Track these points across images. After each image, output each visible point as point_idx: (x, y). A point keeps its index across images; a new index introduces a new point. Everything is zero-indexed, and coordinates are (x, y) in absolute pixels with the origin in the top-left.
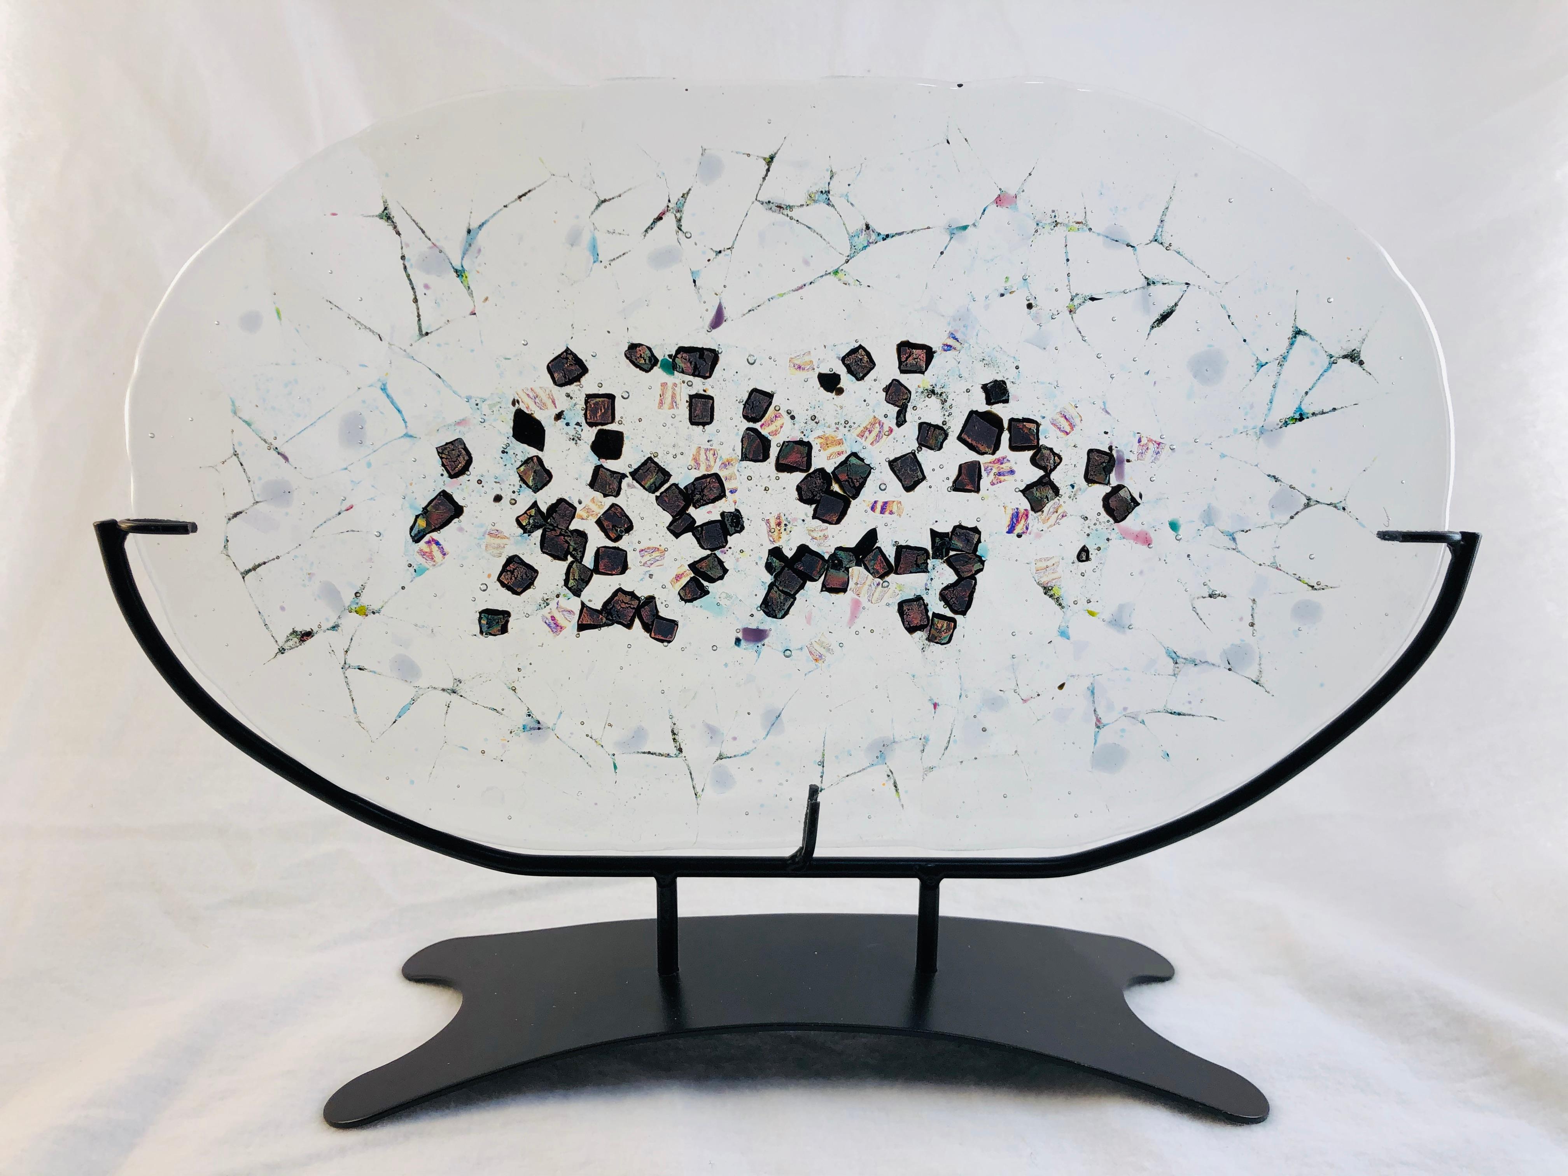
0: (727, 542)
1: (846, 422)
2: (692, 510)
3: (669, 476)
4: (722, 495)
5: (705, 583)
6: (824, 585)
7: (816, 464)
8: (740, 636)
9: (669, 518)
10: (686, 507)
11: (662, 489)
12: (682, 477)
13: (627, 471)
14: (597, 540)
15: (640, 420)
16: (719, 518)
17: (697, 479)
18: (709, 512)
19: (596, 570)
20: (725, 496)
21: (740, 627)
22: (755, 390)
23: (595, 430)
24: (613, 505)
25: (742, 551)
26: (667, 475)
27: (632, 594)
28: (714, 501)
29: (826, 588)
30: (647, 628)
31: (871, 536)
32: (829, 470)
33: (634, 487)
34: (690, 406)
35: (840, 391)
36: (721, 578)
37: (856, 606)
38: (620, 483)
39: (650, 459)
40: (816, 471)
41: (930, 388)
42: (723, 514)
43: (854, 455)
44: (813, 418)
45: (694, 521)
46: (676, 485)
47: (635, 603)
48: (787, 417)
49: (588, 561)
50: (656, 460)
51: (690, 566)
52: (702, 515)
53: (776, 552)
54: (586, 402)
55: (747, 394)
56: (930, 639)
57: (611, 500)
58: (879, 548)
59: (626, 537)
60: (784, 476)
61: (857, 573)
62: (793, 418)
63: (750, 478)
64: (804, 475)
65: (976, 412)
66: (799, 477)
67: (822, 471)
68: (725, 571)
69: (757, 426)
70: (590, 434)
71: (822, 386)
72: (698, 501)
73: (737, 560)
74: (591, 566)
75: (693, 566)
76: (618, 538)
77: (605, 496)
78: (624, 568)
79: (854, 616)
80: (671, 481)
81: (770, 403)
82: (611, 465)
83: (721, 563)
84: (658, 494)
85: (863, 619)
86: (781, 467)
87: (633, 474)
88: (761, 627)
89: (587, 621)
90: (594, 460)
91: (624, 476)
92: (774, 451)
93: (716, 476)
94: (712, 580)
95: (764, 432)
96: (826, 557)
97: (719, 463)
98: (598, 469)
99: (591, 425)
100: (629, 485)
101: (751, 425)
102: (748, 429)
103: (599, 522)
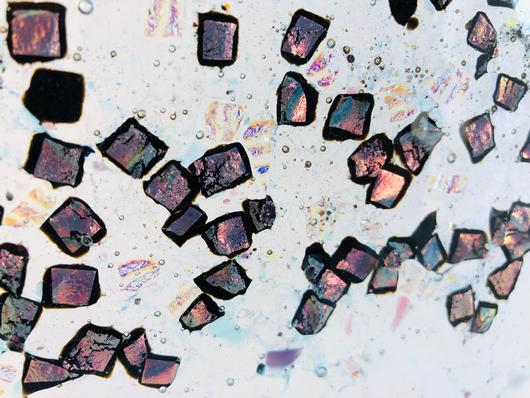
0: (250, 242)
2: (200, 200)
3: (166, 148)
4: (247, 176)
5: (219, 302)
6: (371, 286)
7: (375, 129)
8: (264, 362)
9: (164, 214)
10: (191, 196)
11: (154, 170)
12: (185, 149)
13: (92, 142)
14: (45, 255)
15: (113, 55)
16: (241, 209)
18: (226, 201)
19: (48, 301)
20: (250, 176)
22: (301, 13)
23: (30, 69)
24: (70, 201)
25: (270, 253)
26: (161, 146)
27: (111, 332)
28: (233, 184)
29: (373, 289)
30: (134, 371)
31: (430, 222)
32: (392, 136)
33: (105, 168)
34: (200, 32)
35: (413, 24)
36: (242, 292)
37: (403, 304)
38: (81, 162)
39: (132, 121)
40: (373, 138)
41: (517, 28)
42: (246, 204)
44: (378, 61)
45: (205, 217)
46: (176, 164)
47: (115, 343)
48: (344, 58)
50: (141, 122)
51: (195, 280)
52: (213, 206)
53: (315, 250)
54: (10, 17)
55: (290, 18)
56: (472, 331)
57: (66, 192)
58: (436, 235)
59: (94, 248)
62: (351, 59)
63: (286, 150)
64: (358, 143)
66: (352, 145)
67: (382, 137)
68: (248, 281)
69: (302, 70)
70: (21, 77)
72: (211, 186)
73: (265, 265)
74: (38, 298)
75: (200, 281)
76: (83, 250)
77: (56, 185)
78: (95, 296)
79: (399, 316)
80: (168, 157)
81: (324, 35)
82: (61, 131)
83: (242, 272)
86: (331, 133)
87: (104, 147)
88: (292, 347)
89: (35, 376)
90: (31, 125)
91: (86, 151)
92: (322, 110)
93: (238, 147)
94: (228, 296)
95: (312, 80)
96: (378, 251)
97: (244, 128)
98: (39, 141)
100: (96, 166)
101: (294, 68)
102: (290, 74)
103: (47, 228)
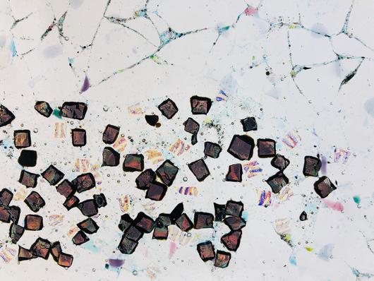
0: (97, 211)
1: (163, 143)
2: (77, 194)
3: (63, 175)
4: (93, 185)
5: (87, 234)
6: (154, 235)
7: (147, 167)
8: (108, 263)
9: (64, 199)
10: (74, 192)
11: (60, 183)
12: (70, 176)
13: (39, 173)
14: (26, 211)
15: (45, 144)
16: (93, 198)
17: (79, 177)
18: (87, 195)
19: (26, 228)
20: (95, 186)
21: (108, 258)
22: (109, 126)
23: (20, 150)
24: (33, 192)
25: (106, 217)
26: (61, 175)
27: (47, 241)
28: (89, 189)
29: (155, 237)
30: (56, 259)
31: (180, 207)
32: (154, 170)
33: (44, 181)
34: (73, 135)
35: (159, 125)
36: (95, 232)
37: (173, 246)
38: (36, 180)
39: (52, 166)
40: (147, 170)
41: (210, 122)
42: (94, 196)
43: (168, 161)
44: (144, 141)
45: (78, 200)
46: (66, 180)
47: (48, 246)
48: (129, 141)
49: (21, 223)
50: (55, 166)
51: (77, 225)
52: (83, 196)
53: (126, 217)
54: (15, 135)
55: (105, 128)
56: (215, 265)
57: (31, 190)
58: (185, 214)
59: (41, 210)
60: (129, 173)
61: (173, 228)
62: (132, 141)
63: (109, 176)
64: (140, 173)
65: (238, 136)
66: (137, 174)
67: (150, 170)
68: (97, 228)
69: (111, 146)
70: (17, 153)
71: (148, 122)
72: (80, 189)
73: (104, 221)
74: (23, 226)
75: (79, 225)
76: (37, 210)
77: (27, 187)
78: (41, 227)
79: (172, 252)
80: (65, 178)
81: (118, 134)
82: (30, 169)
83: (94, 223)
84: (57, 185)
85: (177, 253)
86: (126, 169)
87: (43, 174)
88: (120, 258)
89: (22, 255)
90: (20, 168)
91: (38, 176)
92: (122, 160)
93: (90, 175)
94: (91, 233)
95: (116, 149)
96: (154, 220)
97: (90, 167)
98: (23, 172)
99: (18, 147)
100: (41, 180)
101: (108, 145)
102: (106, 148)
103: (26, 201)
